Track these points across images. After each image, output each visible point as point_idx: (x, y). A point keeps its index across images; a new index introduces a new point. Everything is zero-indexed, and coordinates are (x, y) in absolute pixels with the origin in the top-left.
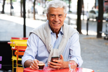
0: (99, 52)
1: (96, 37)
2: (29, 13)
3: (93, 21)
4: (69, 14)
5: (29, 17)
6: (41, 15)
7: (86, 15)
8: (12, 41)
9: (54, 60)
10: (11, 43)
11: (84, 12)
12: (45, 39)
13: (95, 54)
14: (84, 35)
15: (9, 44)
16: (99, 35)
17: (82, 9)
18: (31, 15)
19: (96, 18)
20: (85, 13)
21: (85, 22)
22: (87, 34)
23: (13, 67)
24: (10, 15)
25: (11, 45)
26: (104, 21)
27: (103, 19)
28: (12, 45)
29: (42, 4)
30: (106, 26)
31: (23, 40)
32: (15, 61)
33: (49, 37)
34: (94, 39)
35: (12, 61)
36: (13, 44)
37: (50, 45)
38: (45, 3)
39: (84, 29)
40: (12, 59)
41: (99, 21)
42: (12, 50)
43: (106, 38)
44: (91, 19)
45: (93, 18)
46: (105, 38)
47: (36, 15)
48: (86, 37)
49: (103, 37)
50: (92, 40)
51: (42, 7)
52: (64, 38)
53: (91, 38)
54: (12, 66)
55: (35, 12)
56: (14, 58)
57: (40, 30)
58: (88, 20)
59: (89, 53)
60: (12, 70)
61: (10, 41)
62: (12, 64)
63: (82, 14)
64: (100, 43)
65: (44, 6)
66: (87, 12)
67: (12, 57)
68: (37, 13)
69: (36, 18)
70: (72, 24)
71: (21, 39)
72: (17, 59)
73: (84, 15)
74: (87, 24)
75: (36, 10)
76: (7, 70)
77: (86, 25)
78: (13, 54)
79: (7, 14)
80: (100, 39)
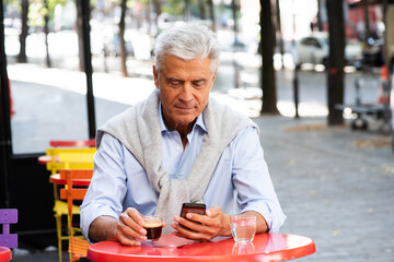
0: (336, 170)
1: (324, 123)
2: (106, 55)
3: (313, 71)
4: (235, 51)
5: (106, 71)
6: (144, 61)
7: (289, 52)
8: (52, 153)
9: (189, 215)
10: (50, 162)
11: (282, 43)
12: (143, 149)
13: (323, 178)
14: (287, 120)
15: (44, 165)
16: (335, 117)
17: (277, 35)
18: (114, 62)
19: (324, 61)
20: (287, 47)
21: (290, 76)
22: (297, 116)
23: (61, 238)
24: (44, 65)
25: (49, 167)
26: (349, 69)
27: (347, 63)
28: (53, 167)
29: (145, 25)
30: (357, 86)
31: (87, 148)
32: (64, 217)
33: (154, 145)
34: (318, 129)
35: (55, 219)
36: (54, 163)
37: (156, 170)
38: (156, 21)
39: (285, 99)
40: (55, 213)
41: (334, 71)
42: (52, 185)
43: (359, 123)
44: (307, 67)
45: (313, 61)
46: (354, 127)
47: (130, 62)
48: (292, 125)
49: (348, 123)
50: (314, 134)
51: (149, 33)
52: (209, 144)
53: (308, 128)
54: (56, 234)
55: (125, 53)
56: (61, 209)
57: (128, 124)
58: (298, 68)
59: (305, 176)
60: (57, 246)
61: (44, 154)
62: (55, 227)
63: (277, 49)
64: (340, 142)
65: (154, 31)
66: (293, 42)
67: (53, 205)
68: (133, 54)
69: (130, 70)
70: (246, 85)
71: (80, 143)
72: (70, 211)
73: (282, 53)
74: (296, 83)
75: (128, 46)
76: (42, 247)
77: (290, 86)
78: (56, 195)
79: (37, 62)
80: (338, 130)
